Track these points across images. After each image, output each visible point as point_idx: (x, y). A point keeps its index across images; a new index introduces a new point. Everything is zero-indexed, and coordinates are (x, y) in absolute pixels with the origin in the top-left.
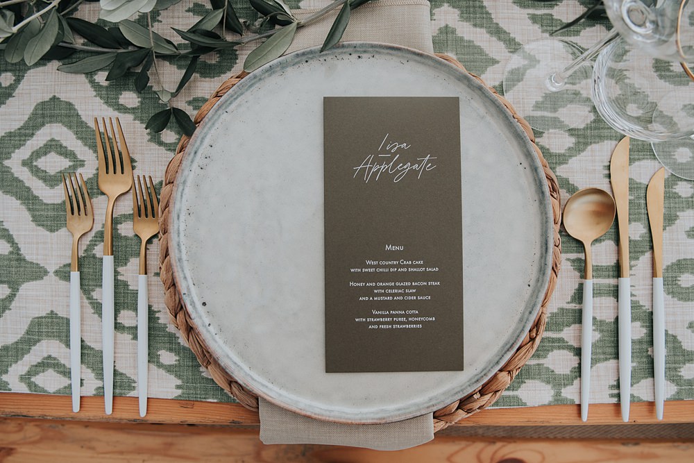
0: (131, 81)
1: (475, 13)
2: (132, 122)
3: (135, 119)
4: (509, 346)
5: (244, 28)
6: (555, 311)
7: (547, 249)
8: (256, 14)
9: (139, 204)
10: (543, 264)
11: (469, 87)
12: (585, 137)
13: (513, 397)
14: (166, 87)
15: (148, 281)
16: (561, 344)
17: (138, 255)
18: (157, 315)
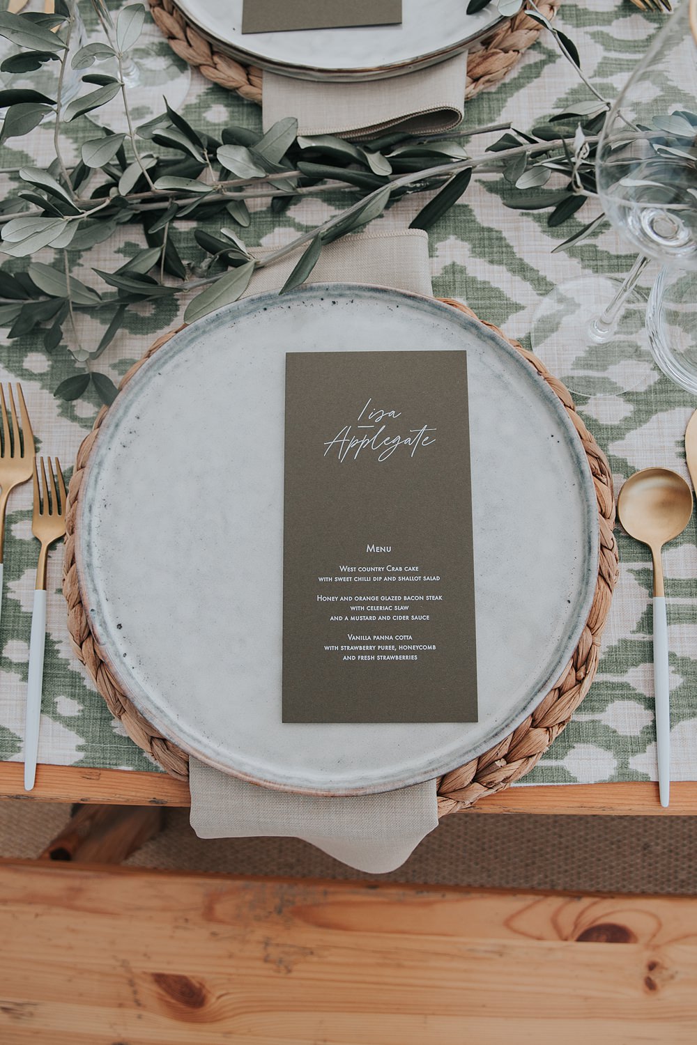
0: (40, 341)
1: (491, 246)
2: (39, 391)
3: (42, 388)
4: (540, 685)
5: (188, 271)
6: (615, 643)
7: (590, 549)
8: (205, 253)
9: (42, 497)
10: (586, 570)
11: (479, 337)
12: (648, 403)
13: (557, 769)
14: (85, 346)
15: (47, 600)
16: (625, 692)
17: (36, 565)
18: (57, 647)
